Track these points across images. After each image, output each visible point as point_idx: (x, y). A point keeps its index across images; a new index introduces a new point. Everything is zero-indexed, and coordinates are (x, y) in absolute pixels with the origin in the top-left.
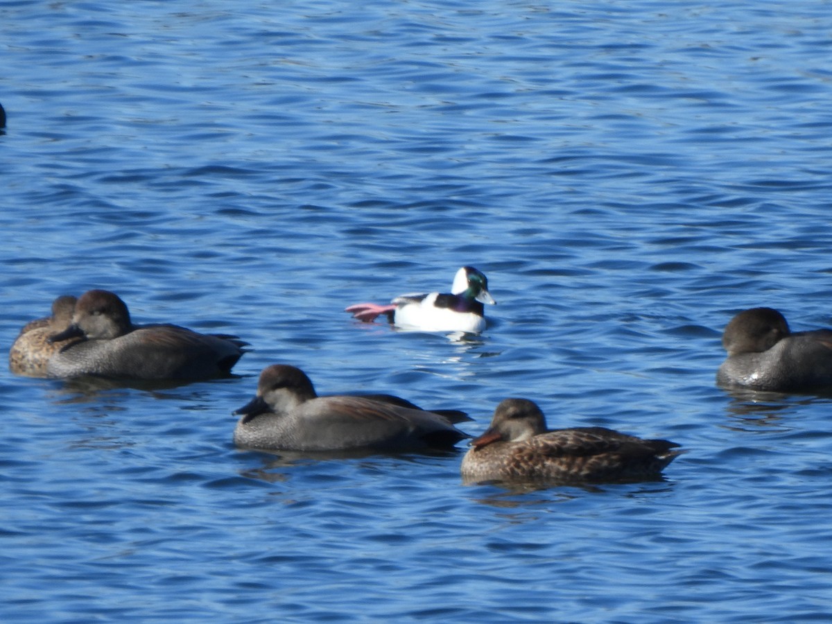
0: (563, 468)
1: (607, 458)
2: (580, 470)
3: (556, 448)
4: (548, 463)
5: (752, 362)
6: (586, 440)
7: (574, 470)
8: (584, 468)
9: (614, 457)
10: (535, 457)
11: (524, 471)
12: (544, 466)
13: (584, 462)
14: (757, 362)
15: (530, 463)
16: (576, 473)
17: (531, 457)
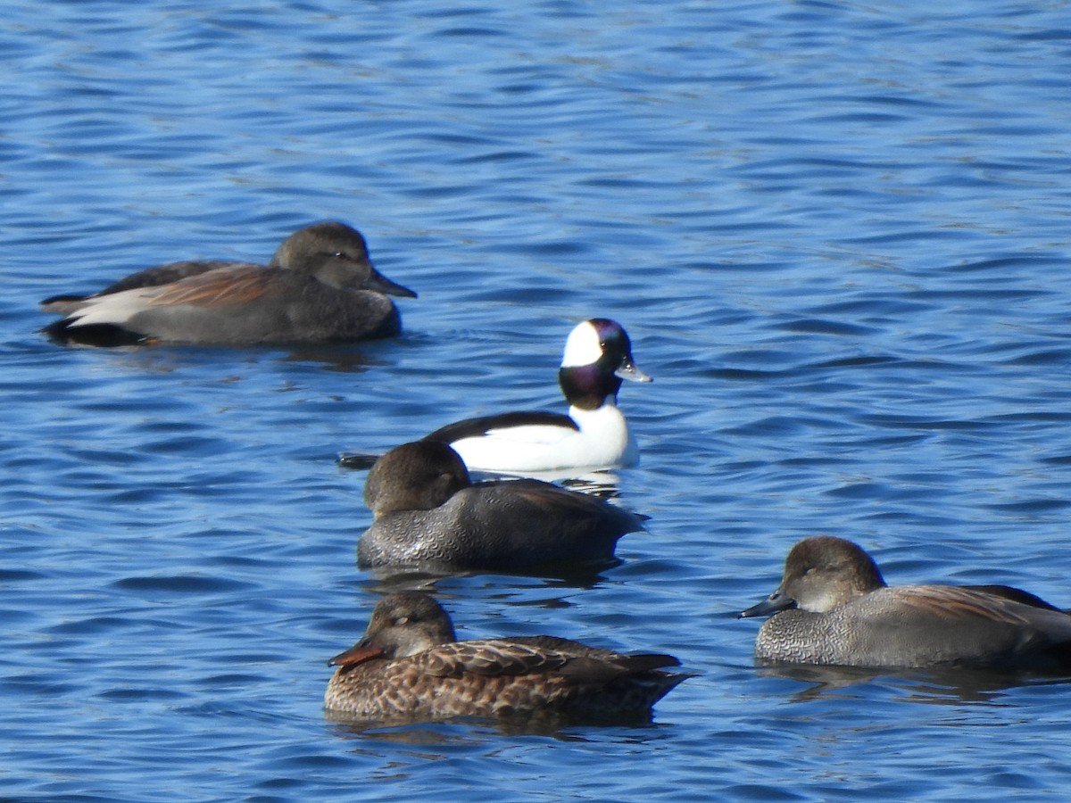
0: (465, 697)
1: (540, 681)
2: (493, 700)
3: (454, 666)
4: (441, 690)
5: (414, 524)
6: (510, 654)
7: (482, 701)
8: (499, 697)
9: (556, 680)
10: (420, 680)
11: (403, 704)
12: (434, 695)
13: (500, 687)
14: (422, 524)
15: (413, 690)
16: (487, 705)
17: (414, 681)
